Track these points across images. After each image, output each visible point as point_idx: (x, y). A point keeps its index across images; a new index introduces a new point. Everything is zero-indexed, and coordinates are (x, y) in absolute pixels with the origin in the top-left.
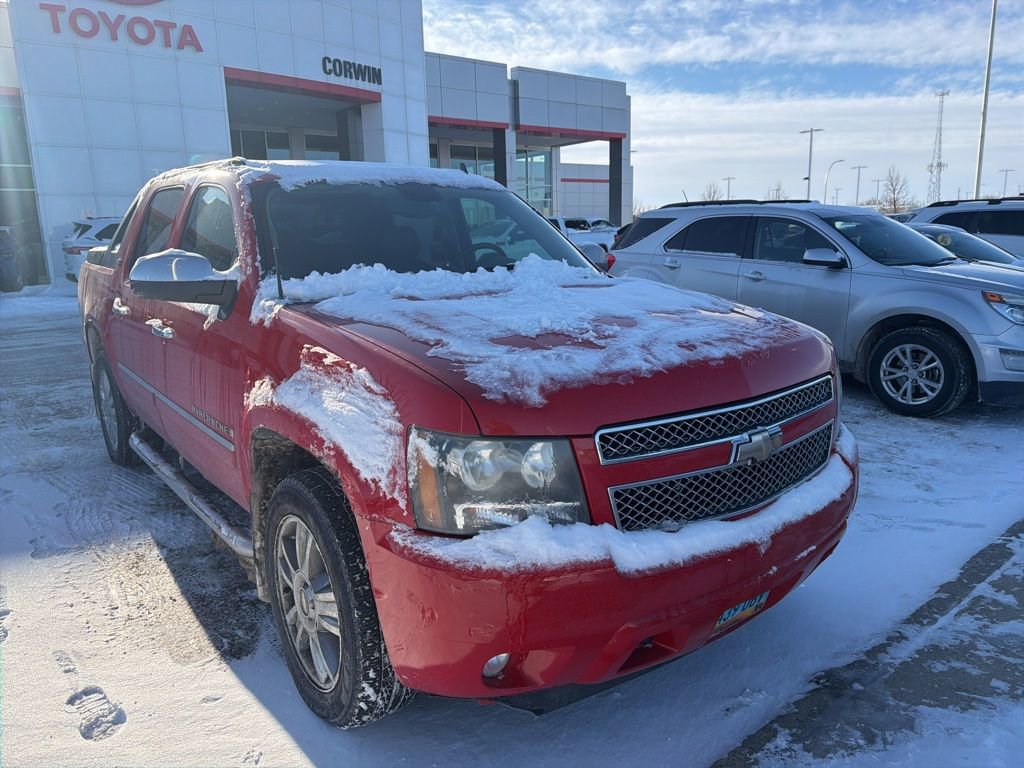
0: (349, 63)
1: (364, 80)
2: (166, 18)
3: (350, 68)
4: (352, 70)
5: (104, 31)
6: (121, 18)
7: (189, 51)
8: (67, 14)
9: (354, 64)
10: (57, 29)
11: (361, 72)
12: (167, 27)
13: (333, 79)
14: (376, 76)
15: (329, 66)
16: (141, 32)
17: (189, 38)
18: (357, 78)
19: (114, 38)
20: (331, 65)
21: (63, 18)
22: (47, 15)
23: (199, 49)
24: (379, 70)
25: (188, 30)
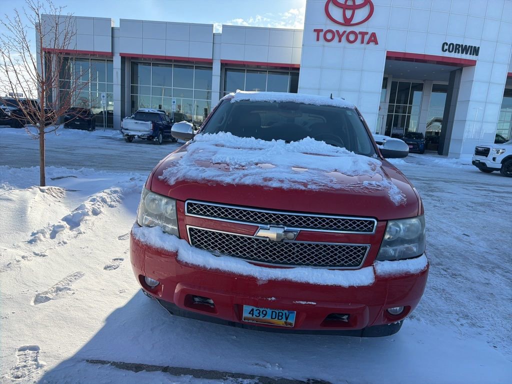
0: (459, 45)
1: (466, 53)
2: (364, 30)
3: (459, 47)
4: (460, 49)
5: (337, 38)
6: (345, 32)
7: (372, 44)
8: (323, 32)
9: (462, 45)
10: (318, 40)
11: (465, 49)
12: (363, 34)
13: (447, 54)
14: (476, 51)
15: (446, 47)
16: (352, 37)
17: (373, 39)
18: (462, 53)
19: (340, 41)
20: (448, 46)
21: (322, 34)
22: (316, 33)
23: (377, 43)
24: (479, 48)
25: (374, 35)
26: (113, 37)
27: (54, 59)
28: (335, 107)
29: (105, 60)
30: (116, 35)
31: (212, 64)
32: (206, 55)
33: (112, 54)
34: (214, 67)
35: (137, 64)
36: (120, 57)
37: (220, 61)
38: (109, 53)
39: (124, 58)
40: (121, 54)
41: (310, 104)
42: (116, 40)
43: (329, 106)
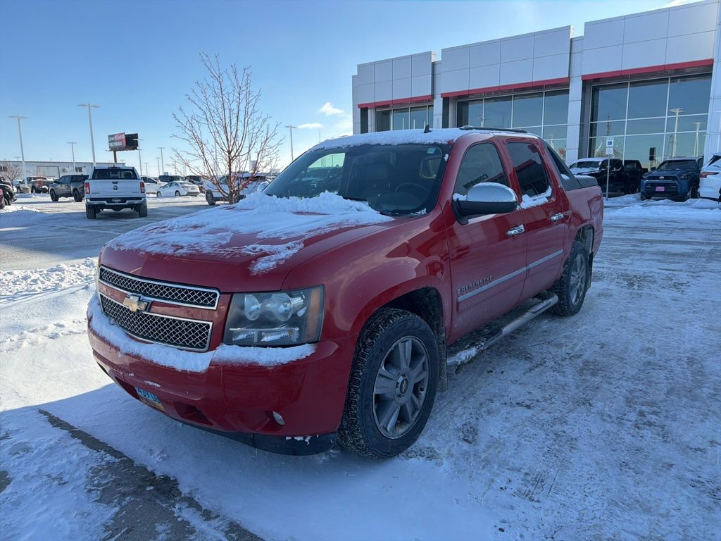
26: (433, 75)
27: (371, 115)
28: (418, 144)
29: (426, 106)
30: (437, 71)
31: (568, 85)
32: (560, 73)
33: (433, 96)
34: (571, 88)
35: (466, 104)
36: (442, 99)
37: (580, 78)
38: (429, 96)
39: (446, 100)
40: (442, 95)
41: (386, 144)
42: (437, 77)
43: (410, 144)
